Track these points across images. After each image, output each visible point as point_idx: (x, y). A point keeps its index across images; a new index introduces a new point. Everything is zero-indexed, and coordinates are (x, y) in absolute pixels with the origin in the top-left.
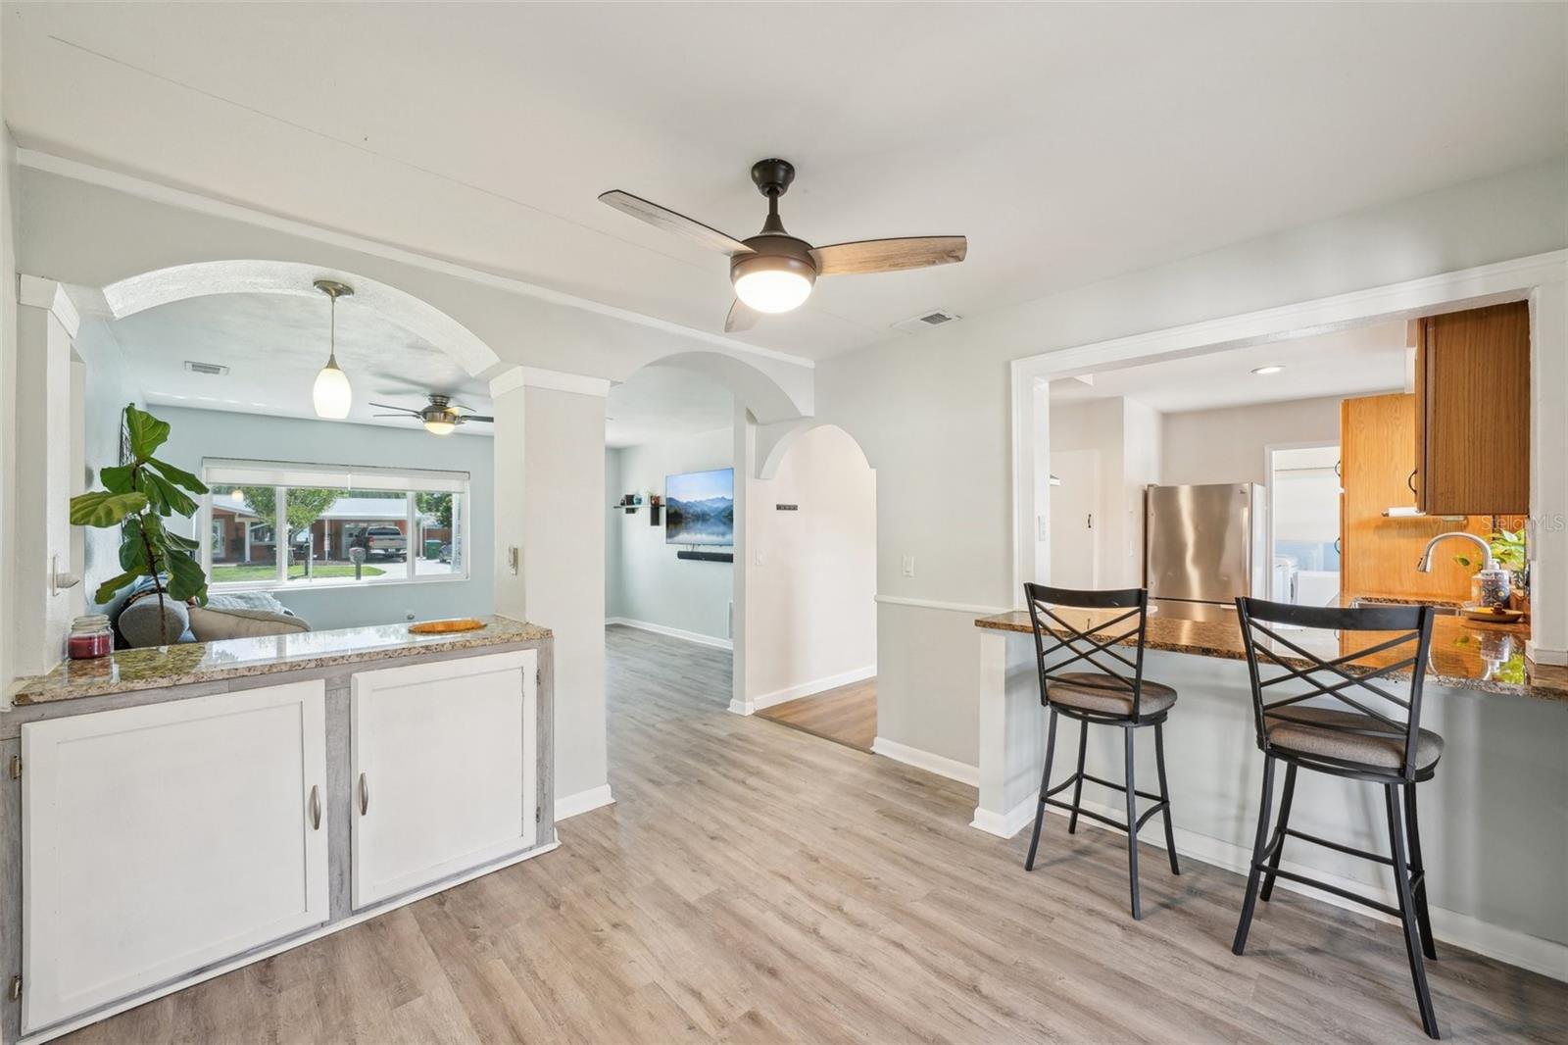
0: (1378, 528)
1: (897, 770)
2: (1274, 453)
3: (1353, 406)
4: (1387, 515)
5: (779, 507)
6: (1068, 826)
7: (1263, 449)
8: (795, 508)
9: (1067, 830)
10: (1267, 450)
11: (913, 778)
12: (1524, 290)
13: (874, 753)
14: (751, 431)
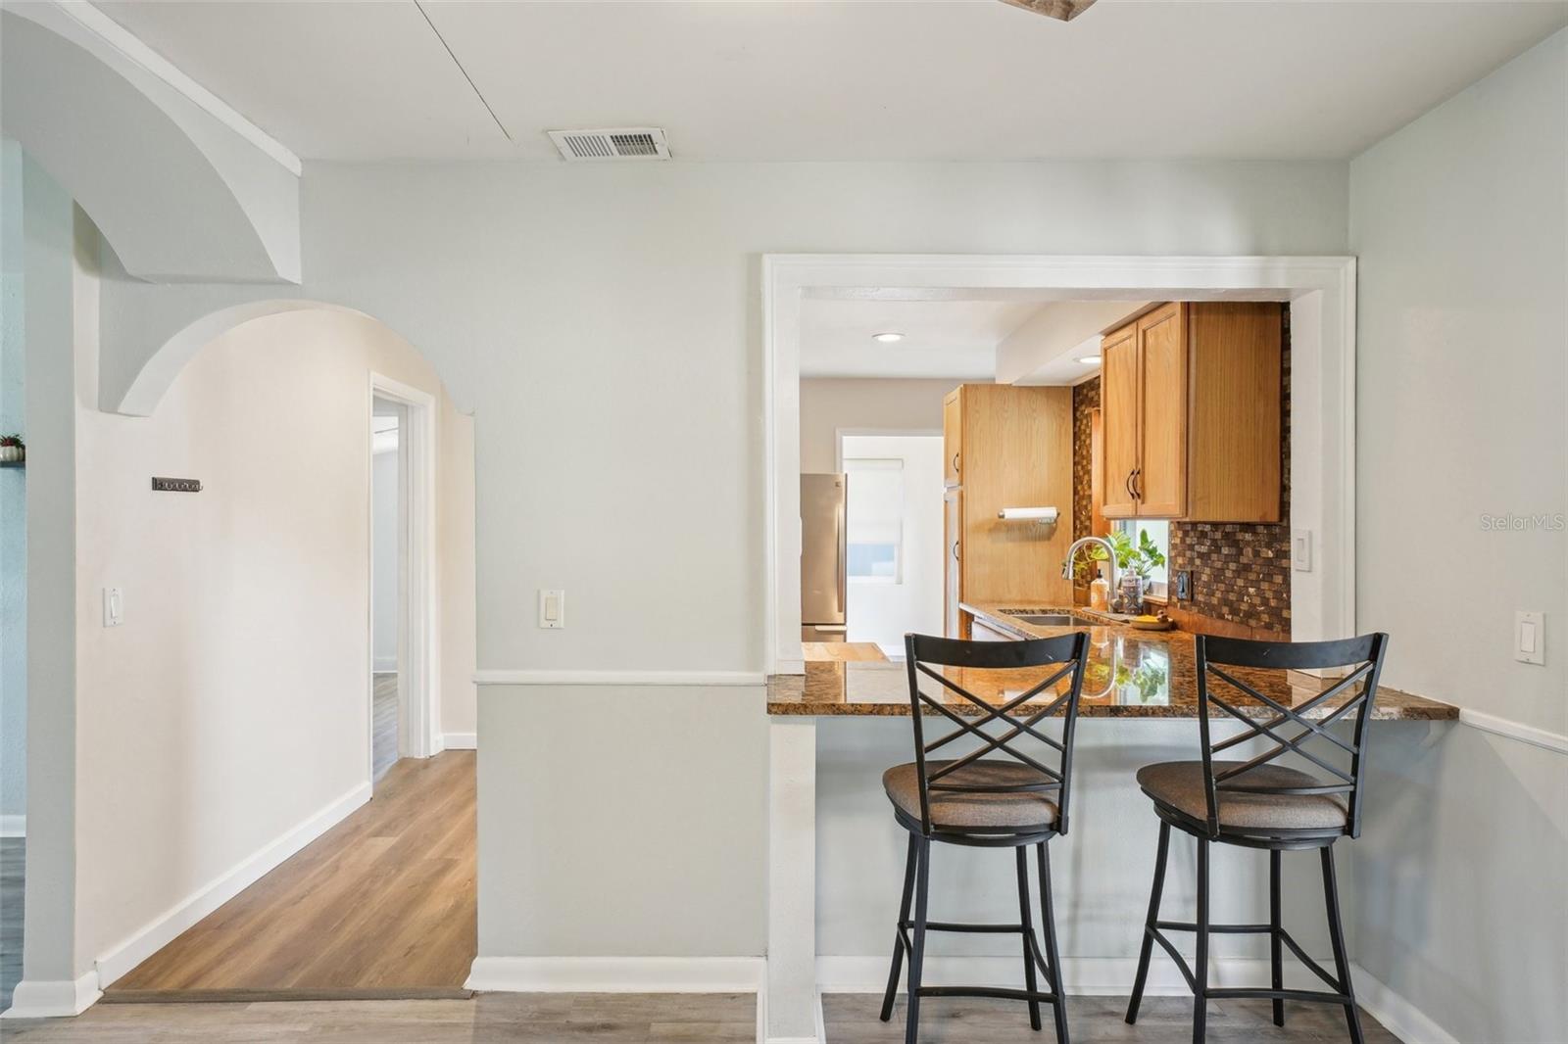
0: (990, 530)
1: (544, 1014)
2: (844, 437)
3: (976, 392)
4: (1003, 517)
5: (158, 484)
6: (880, 1009)
7: (834, 432)
8: (192, 486)
9: (879, 1019)
10: (837, 432)
11: (589, 1020)
12: (1286, 291)
13: (474, 994)
14: (87, 291)
